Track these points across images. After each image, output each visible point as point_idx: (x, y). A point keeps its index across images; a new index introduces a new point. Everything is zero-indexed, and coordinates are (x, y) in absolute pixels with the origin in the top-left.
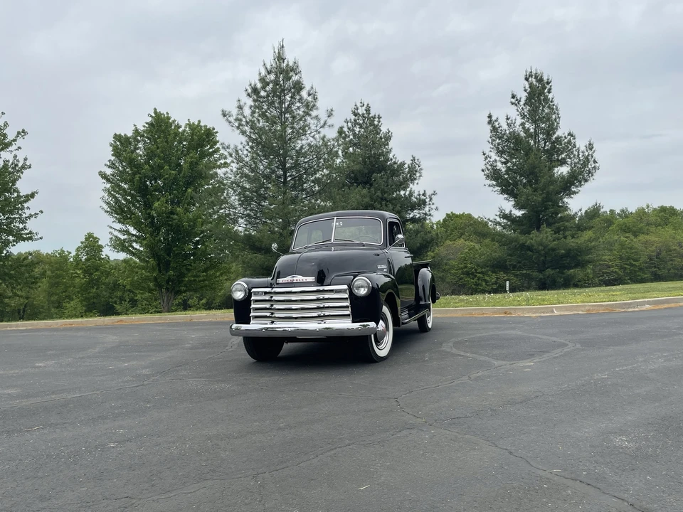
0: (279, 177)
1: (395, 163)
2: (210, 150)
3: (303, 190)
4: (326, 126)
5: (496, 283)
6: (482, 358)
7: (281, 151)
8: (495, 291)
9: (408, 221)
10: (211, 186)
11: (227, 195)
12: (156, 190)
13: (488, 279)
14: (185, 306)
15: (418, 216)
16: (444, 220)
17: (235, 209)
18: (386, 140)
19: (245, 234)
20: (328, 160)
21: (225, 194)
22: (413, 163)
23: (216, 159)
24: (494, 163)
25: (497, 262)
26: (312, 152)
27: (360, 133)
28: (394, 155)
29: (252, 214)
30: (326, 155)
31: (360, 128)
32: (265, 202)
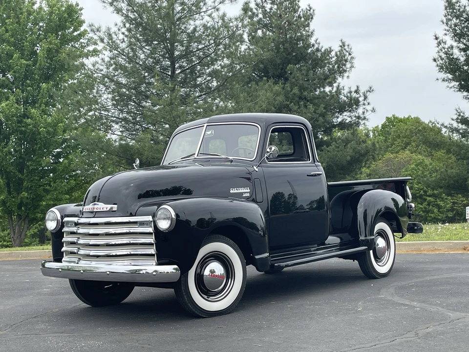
0: (164, 69)
1: (318, 50)
2: (75, 34)
3: (196, 86)
4: (227, 2)
5: (452, 210)
6: (434, 309)
7: (168, 35)
8: (452, 220)
9: (334, 126)
10: (75, 81)
11: (97, 93)
13: (441, 204)
14: (42, 239)
15: (349, 120)
16: (384, 126)
17: (108, 111)
18: (306, 20)
19: (121, 145)
20: (230, 47)
21: (95, 91)
22: (342, 51)
23: (83, 44)
24: (450, 50)
25: (454, 181)
26: (208, 36)
27: (272, 11)
28: (317, 40)
29: (130, 118)
30: (227, 39)
31: (271, 4)
32: (146, 102)
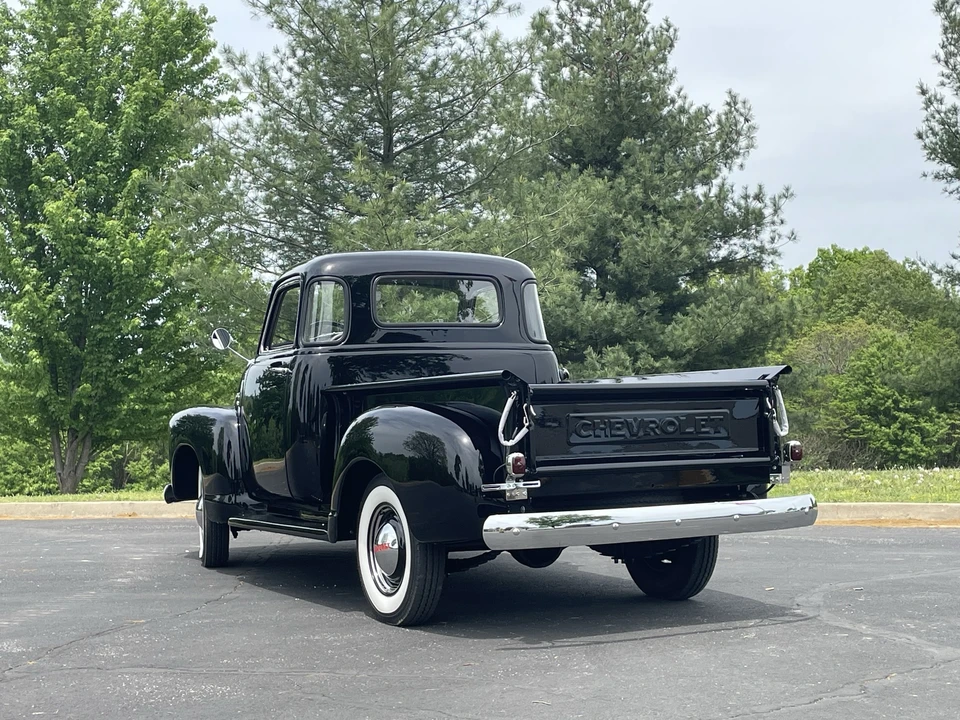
0: (372, 143)
1: (682, 110)
2: (195, 68)
3: (435, 178)
4: (501, 10)
5: (948, 440)
6: (902, 639)
7: (381, 75)
8: (947, 462)
9: (712, 266)
10: (192, 164)
11: (236, 184)
12: (48, 172)
13: (928, 426)
14: (119, 479)
15: (741, 254)
16: (814, 268)
17: (256, 223)
18: (660, 49)
20: (505, 100)
21: (229, 184)
22: (731, 112)
23: (209, 90)
24: (950, 116)
25: (954, 382)
26: (461, 78)
27: (592, 30)
28: (681, 89)
29: (299, 239)
30: (498, 86)
31: (590, 15)
32: (333, 208)
